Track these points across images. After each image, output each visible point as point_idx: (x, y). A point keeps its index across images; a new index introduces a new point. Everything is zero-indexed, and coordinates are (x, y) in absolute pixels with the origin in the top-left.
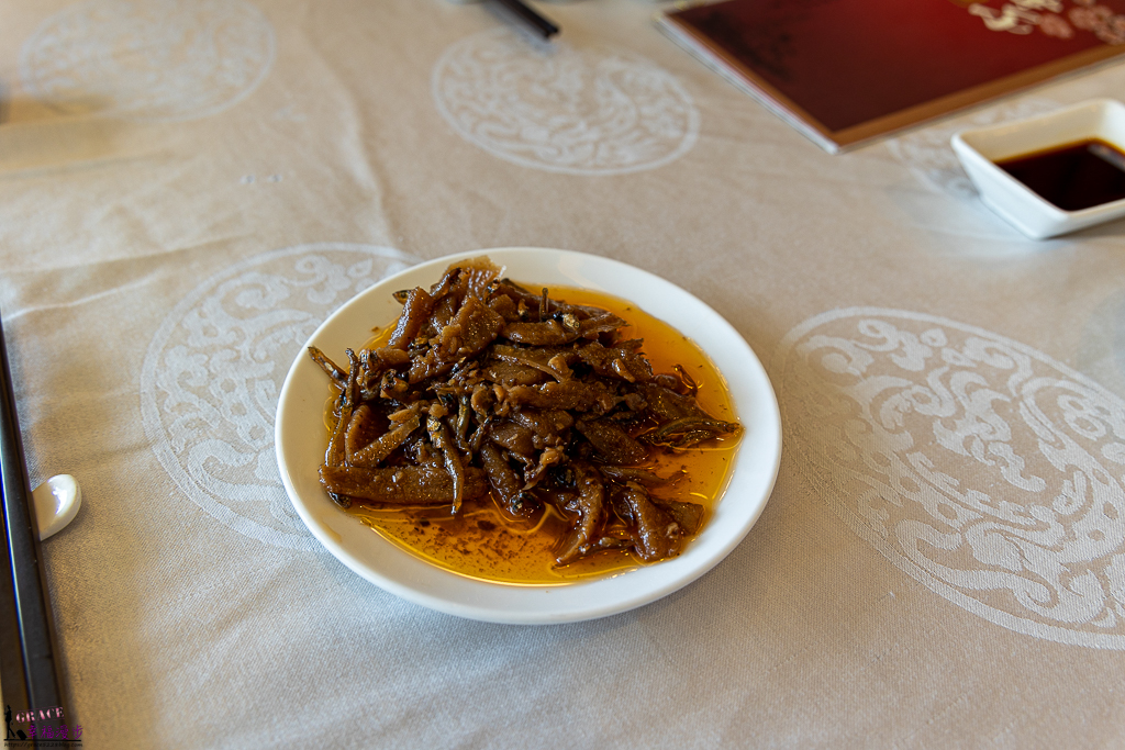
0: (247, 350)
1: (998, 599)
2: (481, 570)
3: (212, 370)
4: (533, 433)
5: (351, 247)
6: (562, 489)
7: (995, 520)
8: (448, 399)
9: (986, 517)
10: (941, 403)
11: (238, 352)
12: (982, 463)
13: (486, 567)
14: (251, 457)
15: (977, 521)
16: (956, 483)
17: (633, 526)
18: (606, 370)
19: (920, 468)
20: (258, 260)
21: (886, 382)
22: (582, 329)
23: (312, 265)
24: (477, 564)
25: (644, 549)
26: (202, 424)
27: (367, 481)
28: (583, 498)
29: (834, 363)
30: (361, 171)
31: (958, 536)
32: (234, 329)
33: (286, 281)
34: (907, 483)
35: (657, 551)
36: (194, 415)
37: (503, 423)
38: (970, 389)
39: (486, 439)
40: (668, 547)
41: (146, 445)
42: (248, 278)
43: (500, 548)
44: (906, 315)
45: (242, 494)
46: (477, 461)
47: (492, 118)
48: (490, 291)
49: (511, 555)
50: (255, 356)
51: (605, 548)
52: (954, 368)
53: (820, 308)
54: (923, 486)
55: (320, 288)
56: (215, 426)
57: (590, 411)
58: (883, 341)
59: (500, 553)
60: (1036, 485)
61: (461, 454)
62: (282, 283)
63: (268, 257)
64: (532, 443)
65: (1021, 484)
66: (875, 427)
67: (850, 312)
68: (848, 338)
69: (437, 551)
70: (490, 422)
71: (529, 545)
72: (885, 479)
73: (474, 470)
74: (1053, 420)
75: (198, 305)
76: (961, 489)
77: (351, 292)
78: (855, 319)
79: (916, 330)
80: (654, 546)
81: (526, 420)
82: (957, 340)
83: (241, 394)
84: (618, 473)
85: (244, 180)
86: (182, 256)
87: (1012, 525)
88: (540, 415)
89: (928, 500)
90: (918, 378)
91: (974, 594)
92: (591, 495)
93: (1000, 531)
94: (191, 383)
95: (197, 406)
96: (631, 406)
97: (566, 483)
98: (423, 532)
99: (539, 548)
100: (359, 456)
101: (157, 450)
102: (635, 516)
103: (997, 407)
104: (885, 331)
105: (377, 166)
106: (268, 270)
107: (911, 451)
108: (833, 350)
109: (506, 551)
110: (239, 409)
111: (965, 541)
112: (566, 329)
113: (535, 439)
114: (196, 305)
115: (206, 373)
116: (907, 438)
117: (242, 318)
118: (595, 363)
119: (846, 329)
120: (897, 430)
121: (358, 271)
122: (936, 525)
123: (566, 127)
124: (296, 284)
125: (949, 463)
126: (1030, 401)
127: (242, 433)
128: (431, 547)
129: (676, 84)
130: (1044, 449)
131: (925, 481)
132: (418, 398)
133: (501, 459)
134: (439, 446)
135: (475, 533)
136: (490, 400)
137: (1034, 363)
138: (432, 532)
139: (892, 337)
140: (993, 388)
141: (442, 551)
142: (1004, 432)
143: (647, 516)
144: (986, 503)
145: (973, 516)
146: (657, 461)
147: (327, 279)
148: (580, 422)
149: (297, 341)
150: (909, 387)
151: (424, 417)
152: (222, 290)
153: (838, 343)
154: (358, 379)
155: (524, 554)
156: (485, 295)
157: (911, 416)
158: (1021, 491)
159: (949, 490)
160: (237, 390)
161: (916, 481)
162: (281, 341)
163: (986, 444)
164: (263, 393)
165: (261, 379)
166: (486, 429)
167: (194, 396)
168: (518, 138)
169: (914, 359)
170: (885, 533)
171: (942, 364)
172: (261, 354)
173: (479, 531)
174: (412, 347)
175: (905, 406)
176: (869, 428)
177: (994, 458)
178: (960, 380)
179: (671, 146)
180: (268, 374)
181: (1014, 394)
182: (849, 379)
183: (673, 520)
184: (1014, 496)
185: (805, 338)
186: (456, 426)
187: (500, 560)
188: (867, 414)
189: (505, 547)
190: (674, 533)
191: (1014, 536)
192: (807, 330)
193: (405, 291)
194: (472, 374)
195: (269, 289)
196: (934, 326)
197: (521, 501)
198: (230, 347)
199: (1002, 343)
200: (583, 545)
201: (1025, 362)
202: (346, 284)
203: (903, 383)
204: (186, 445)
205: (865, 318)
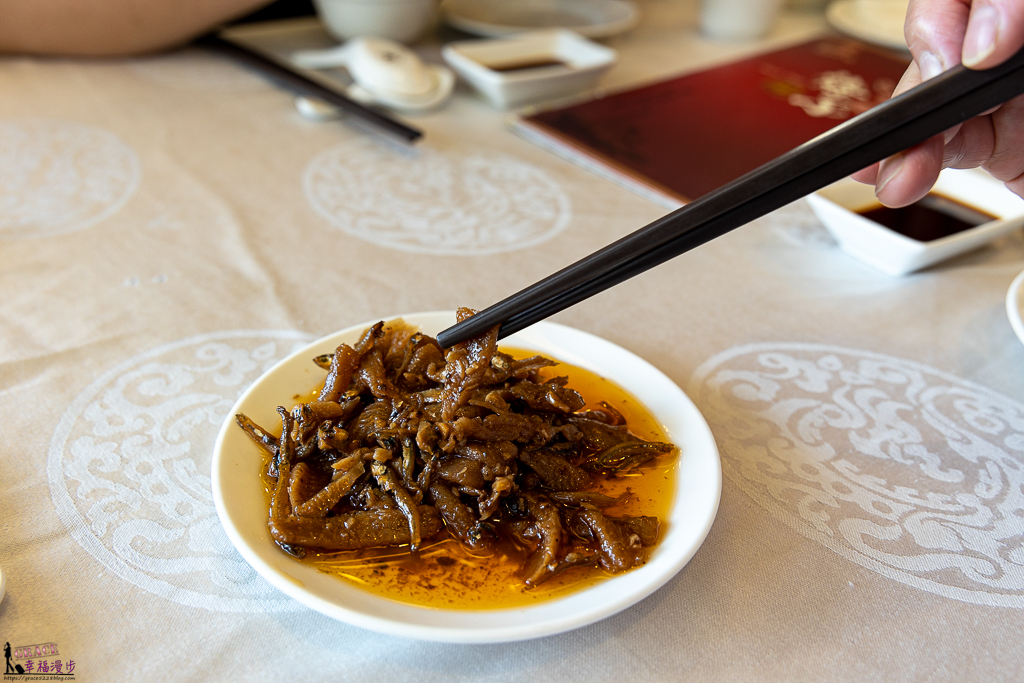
0: (159, 434)
1: (950, 577)
2: (451, 601)
3: (125, 455)
4: (482, 464)
5: (250, 334)
6: (516, 518)
7: (927, 510)
8: (391, 442)
9: (918, 509)
10: (851, 416)
11: (149, 436)
12: (902, 464)
13: (455, 598)
14: (181, 532)
15: (912, 512)
16: (883, 482)
17: (595, 542)
18: (541, 403)
19: (847, 473)
20: (156, 352)
21: (795, 404)
22: (511, 370)
23: (213, 352)
24: (444, 597)
25: (609, 561)
26: (122, 507)
27: (319, 529)
28: (540, 522)
29: (745, 392)
30: (248, 266)
31: (898, 527)
32: (140, 416)
33: (188, 368)
34: (838, 487)
35: (624, 561)
36: (112, 499)
37: (451, 458)
38: (874, 402)
39: (434, 477)
40: (633, 557)
41: (64, 532)
42: (148, 369)
43: (465, 580)
44: (799, 347)
45: (177, 567)
46: (428, 499)
47: (370, 214)
48: (414, 342)
49: (477, 585)
50: (168, 438)
51: (572, 564)
52: (855, 387)
53: (719, 348)
54: (853, 488)
55: (226, 371)
56: (136, 507)
57: (531, 442)
58: (785, 370)
59: (466, 584)
60: (955, 477)
61: (412, 494)
62: (184, 370)
63: (166, 348)
64: (481, 474)
65: (941, 477)
66: (797, 442)
67: (749, 348)
68: (752, 369)
69: (401, 589)
70: (437, 459)
71: (493, 573)
72: (818, 486)
73: (426, 508)
74: (955, 421)
75: (98, 397)
76: (889, 487)
77: (259, 371)
78: (755, 355)
79: (812, 358)
80: (620, 556)
81: (473, 453)
82: (852, 363)
83: (160, 475)
84: (569, 497)
85: (127, 283)
86: (73, 355)
87: (943, 512)
88: (486, 446)
89: (863, 500)
90: (825, 398)
91: (927, 575)
92: (548, 517)
93: (935, 519)
94: (104, 469)
95: (113, 489)
96: (569, 436)
97: (520, 511)
98: (383, 574)
99: (503, 576)
100: (308, 506)
101: (77, 536)
102: (594, 532)
103: (903, 415)
104: (784, 361)
105: (263, 261)
106: (168, 359)
107: (836, 459)
108: (739, 382)
109: (471, 582)
110: (159, 489)
111: (904, 530)
112: (496, 370)
113: (484, 470)
114: (96, 398)
115: (119, 458)
116: (828, 450)
117: (148, 405)
118: (530, 398)
119: (748, 363)
120: (817, 444)
121: (262, 353)
122: (876, 520)
123: (445, 216)
124: (199, 370)
125: (871, 465)
126: (931, 407)
127: (168, 510)
128: (394, 586)
129: (540, 174)
130: (955, 446)
131: (855, 483)
132: (359, 447)
133: (453, 495)
134: (387, 488)
135: (436, 569)
136: (435, 437)
137: (925, 376)
138: (392, 573)
139: (793, 367)
140: (894, 399)
141: (407, 589)
142: (914, 435)
143: (607, 531)
144: (916, 496)
145: (906, 509)
146: (602, 487)
147: (231, 363)
148: (524, 453)
149: (211, 420)
150: (819, 407)
151: (368, 463)
152: (122, 383)
153: (743, 375)
154: (293, 434)
155: (489, 583)
156: (410, 347)
157: (826, 430)
158: (943, 483)
159: (878, 489)
160: (154, 471)
161: (846, 483)
162: (194, 423)
163: (902, 447)
164: (183, 471)
165: (179, 459)
166: (434, 466)
167: (108, 482)
168: (398, 228)
169: (817, 382)
170: (830, 532)
171: (842, 384)
172: (176, 437)
173: (439, 567)
174: (344, 400)
175: (819, 422)
176: (792, 445)
177: (912, 458)
178: (863, 396)
179: (548, 225)
180: (186, 454)
181: (914, 402)
182: (761, 405)
183: (632, 532)
184: (939, 488)
185: (713, 374)
186: (402, 468)
187: (468, 591)
188: (786, 432)
189: (469, 578)
190: (636, 542)
191: (948, 521)
192: (712, 366)
193: (325, 356)
194: (412, 415)
195: (172, 377)
196: (826, 353)
197: (479, 532)
198: (141, 433)
199: (892, 362)
200: (551, 562)
201: (916, 376)
202: (252, 366)
203: (812, 403)
204: (108, 528)
205: (763, 352)
